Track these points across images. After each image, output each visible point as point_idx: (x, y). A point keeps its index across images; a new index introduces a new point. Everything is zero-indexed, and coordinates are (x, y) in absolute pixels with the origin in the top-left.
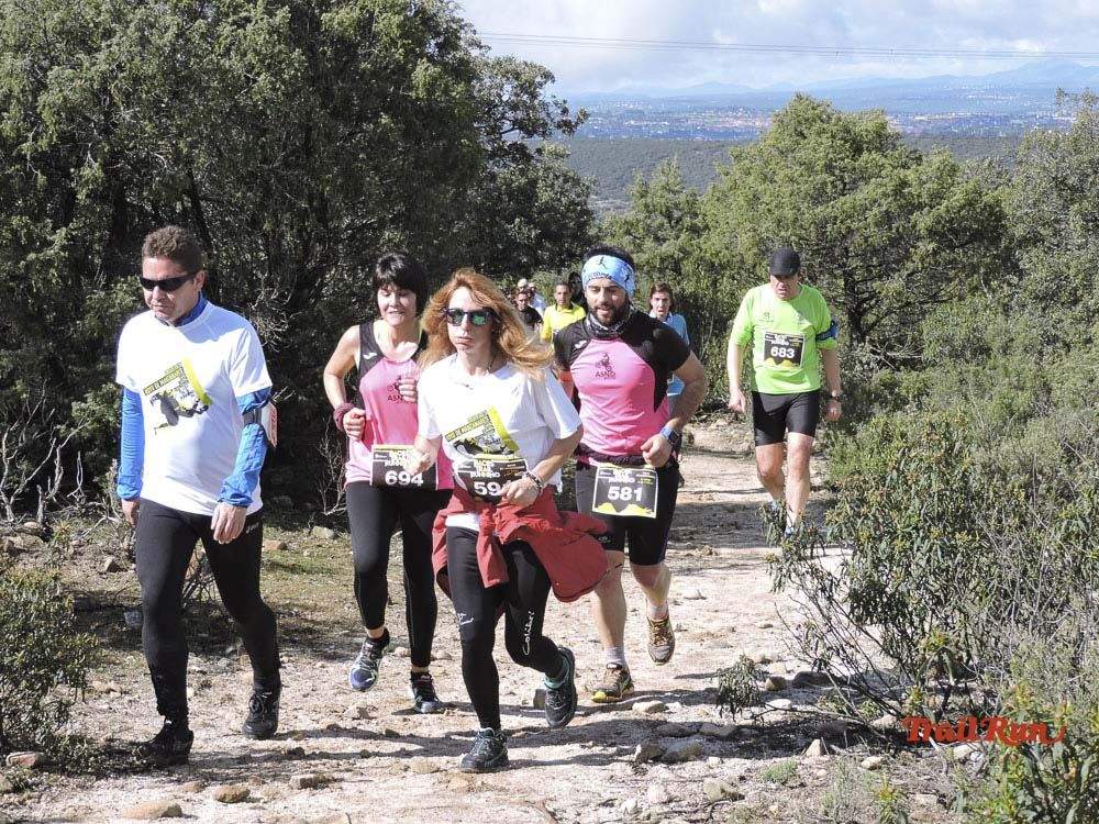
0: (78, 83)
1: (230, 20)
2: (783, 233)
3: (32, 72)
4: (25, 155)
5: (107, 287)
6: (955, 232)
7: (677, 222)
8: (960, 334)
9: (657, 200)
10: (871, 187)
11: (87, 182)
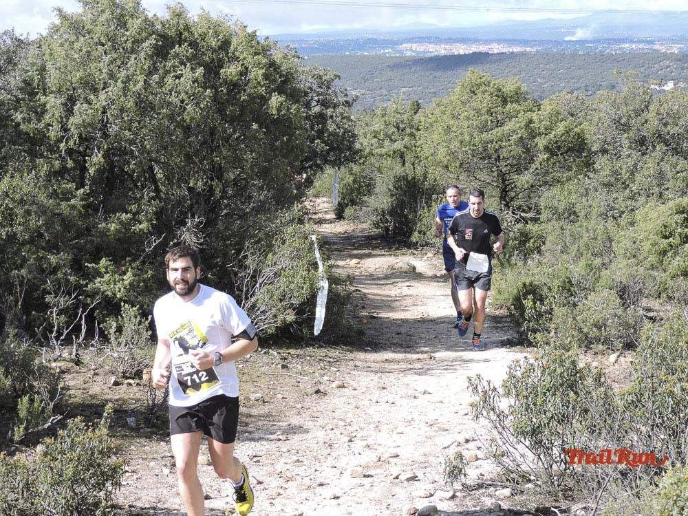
0: (90, 111)
1: (172, 75)
2: (463, 149)
3: (65, 104)
4: (61, 151)
5: (106, 219)
6: (559, 148)
7: (402, 131)
8: (561, 207)
9: (391, 119)
10: (513, 123)
11: (95, 164)
